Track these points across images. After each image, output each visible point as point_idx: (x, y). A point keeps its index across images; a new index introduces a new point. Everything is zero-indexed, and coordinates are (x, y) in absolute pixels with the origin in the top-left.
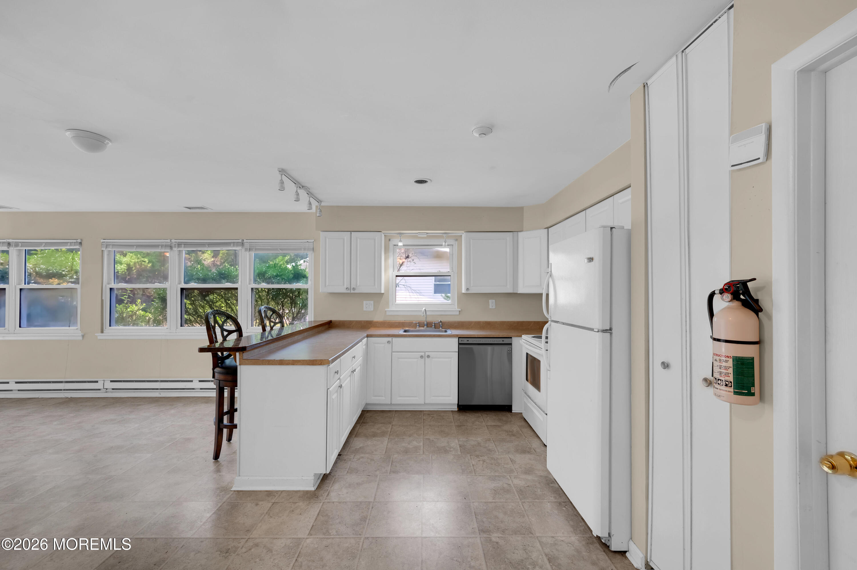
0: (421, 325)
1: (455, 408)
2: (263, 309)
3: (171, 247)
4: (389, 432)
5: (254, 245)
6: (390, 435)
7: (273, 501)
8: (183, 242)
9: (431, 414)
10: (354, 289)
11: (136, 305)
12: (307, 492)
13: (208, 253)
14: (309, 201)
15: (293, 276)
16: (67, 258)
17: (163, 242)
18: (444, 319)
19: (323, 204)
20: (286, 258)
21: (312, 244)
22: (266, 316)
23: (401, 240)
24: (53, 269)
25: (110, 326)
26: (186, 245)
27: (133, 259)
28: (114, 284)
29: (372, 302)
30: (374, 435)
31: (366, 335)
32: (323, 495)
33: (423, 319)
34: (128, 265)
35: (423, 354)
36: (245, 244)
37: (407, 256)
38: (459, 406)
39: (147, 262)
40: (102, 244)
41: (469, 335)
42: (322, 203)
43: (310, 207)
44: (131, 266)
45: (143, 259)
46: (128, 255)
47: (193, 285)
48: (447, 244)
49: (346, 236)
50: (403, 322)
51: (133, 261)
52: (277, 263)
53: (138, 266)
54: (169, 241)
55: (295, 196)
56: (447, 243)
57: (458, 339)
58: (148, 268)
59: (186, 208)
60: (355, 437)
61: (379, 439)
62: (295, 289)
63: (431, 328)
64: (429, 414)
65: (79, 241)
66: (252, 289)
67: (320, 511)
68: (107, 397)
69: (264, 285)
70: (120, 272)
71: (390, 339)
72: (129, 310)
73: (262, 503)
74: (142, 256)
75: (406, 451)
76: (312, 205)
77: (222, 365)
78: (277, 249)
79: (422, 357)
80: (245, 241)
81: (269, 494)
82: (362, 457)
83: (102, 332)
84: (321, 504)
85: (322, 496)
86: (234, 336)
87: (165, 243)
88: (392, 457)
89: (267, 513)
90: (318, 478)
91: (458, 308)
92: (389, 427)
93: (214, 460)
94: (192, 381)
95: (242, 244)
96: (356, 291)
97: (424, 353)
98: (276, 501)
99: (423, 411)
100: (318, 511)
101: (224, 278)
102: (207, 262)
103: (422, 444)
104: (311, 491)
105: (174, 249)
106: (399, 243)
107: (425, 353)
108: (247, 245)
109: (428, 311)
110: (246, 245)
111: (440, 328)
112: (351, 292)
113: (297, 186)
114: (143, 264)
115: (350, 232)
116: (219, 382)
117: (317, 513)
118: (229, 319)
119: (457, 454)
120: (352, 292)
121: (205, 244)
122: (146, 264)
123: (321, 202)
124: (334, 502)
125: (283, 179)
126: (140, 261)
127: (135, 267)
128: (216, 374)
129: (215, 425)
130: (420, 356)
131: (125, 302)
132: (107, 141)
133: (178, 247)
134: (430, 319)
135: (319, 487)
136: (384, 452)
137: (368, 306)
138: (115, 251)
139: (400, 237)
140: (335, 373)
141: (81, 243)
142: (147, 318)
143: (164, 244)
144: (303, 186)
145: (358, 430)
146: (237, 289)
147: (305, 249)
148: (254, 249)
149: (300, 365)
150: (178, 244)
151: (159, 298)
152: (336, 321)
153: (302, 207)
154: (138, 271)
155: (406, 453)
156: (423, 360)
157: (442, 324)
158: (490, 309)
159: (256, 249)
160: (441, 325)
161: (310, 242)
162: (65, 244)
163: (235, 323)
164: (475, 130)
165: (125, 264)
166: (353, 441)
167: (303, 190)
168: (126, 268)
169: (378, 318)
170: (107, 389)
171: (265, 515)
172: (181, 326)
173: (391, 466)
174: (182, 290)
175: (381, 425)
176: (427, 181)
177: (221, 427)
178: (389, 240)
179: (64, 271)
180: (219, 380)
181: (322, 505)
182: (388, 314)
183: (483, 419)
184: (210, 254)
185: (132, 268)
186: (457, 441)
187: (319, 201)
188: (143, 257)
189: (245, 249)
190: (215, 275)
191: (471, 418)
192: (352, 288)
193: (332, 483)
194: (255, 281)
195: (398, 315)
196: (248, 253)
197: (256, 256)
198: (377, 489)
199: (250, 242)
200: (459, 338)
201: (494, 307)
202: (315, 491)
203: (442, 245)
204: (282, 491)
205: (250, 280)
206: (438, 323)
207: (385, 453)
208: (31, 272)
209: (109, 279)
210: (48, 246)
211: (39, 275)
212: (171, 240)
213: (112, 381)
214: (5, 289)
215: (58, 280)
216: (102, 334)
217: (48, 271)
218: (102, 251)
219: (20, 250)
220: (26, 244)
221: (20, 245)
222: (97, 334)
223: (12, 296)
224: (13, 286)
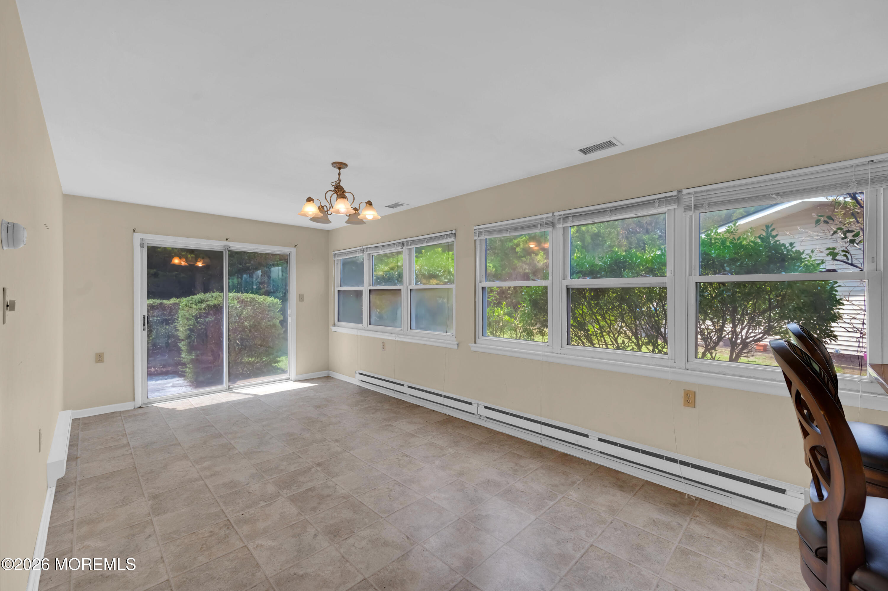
3: (552, 224)
5: (705, 197)
8: (570, 214)
17: (542, 218)
24: (433, 270)
25: (483, 336)
26: (574, 216)
28: (486, 282)
36: (684, 197)
40: (474, 232)
54: (551, 215)
65: (454, 232)
66: (698, 286)
68: (481, 425)
80: (685, 191)
83: (475, 343)
87: (546, 219)
94: (588, 435)
95: (677, 199)
105: (558, 226)
108: (689, 200)
110: (685, 200)
121: (606, 211)
133: (563, 222)
138: (486, 239)
141: (455, 234)
148: (705, 205)
150: (564, 218)
161: (879, 162)
162: (442, 238)
170: (480, 415)
172: (567, 344)
174: (568, 288)
179: (440, 271)
189: (684, 207)
196: (688, 215)
199: (695, 193)
205: (692, 268)
208: (418, 272)
209: (481, 276)
210: (429, 242)
211: (424, 276)
212: (553, 213)
213: (486, 407)
214: (400, 290)
215: (437, 280)
216: (475, 345)
217: (429, 271)
218: (475, 241)
219: (410, 249)
220: (414, 242)
221: (410, 244)
222: (470, 344)
223: (405, 296)
224: (405, 288)
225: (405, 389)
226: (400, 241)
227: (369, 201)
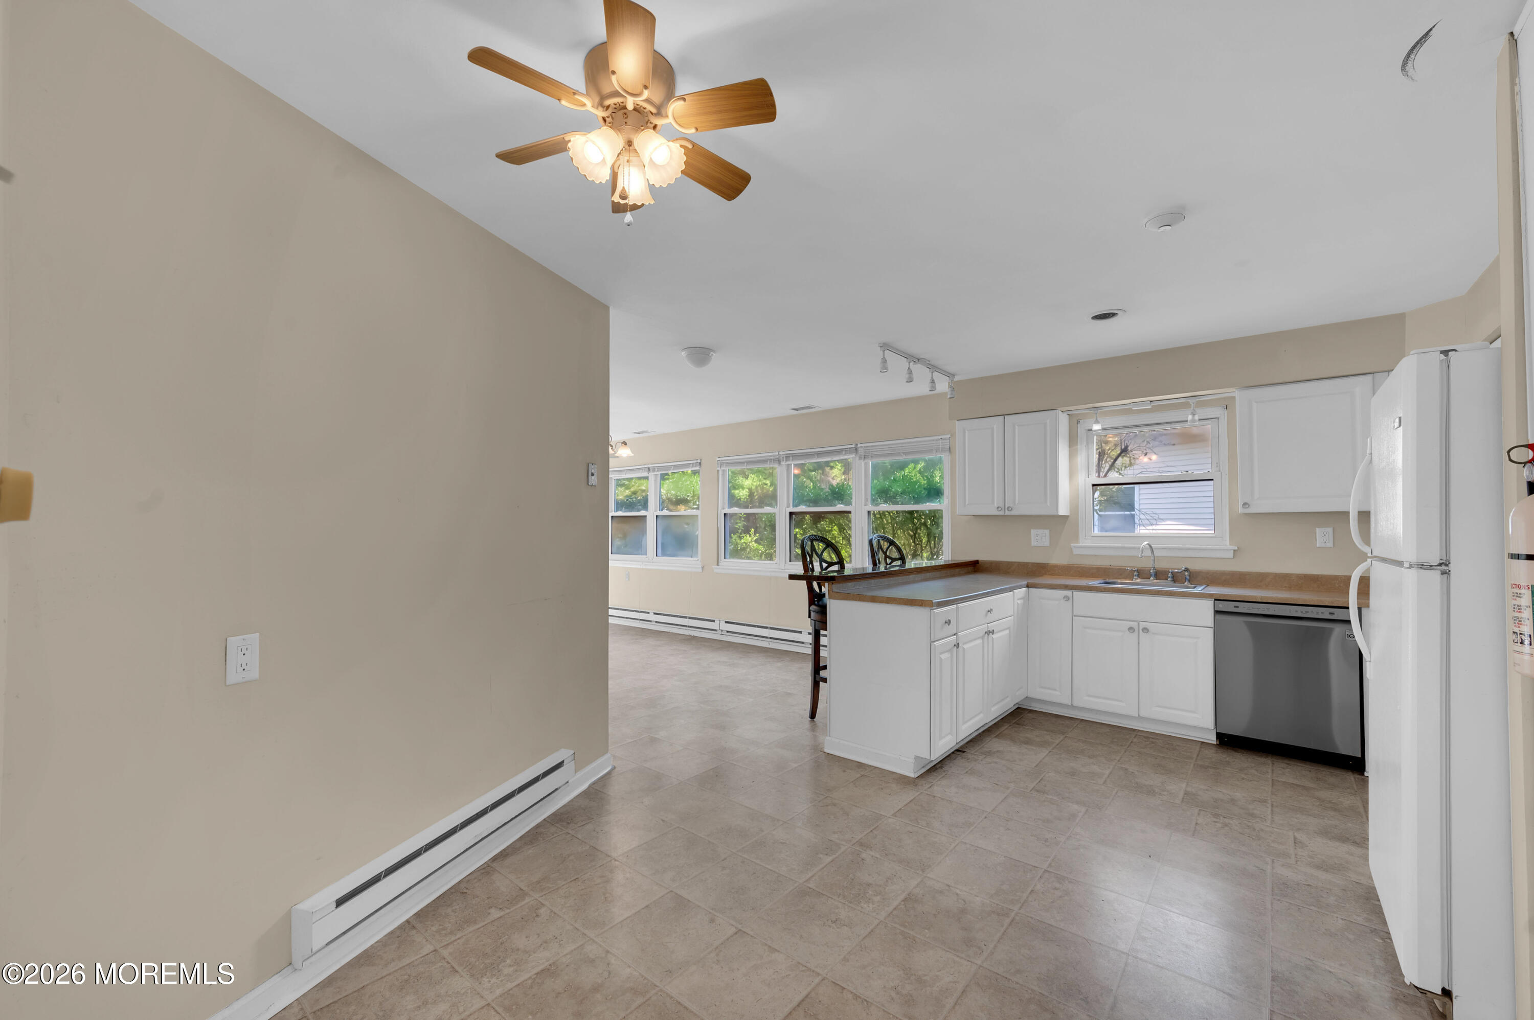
0: (1142, 573)
1: (1212, 739)
2: (875, 538)
3: (779, 461)
4: (1055, 744)
5: (871, 450)
6: (1053, 749)
7: (863, 773)
8: (791, 454)
9: (1151, 738)
10: (1010, 509)
11: (749, 536)
12: (905, 777)
13: (837, 469)
14: (932, 378)
15: (926, 493)
16: (691, 482)
17: (771, 456)
18: (1195, 566)
19: (957, 378)
20: (919, 465)
21: (948, 441)
22: (880, 547)
23: (1097, 419)
24: (681, 495)
25: (725, 558)
26: (795, 456)
27: (755, 482)
28: (731, 508)
29: (1047, 532)
30: (1028, 742)
31: (1025, 583)
32: (924, 785)
33: (1147, 564)
34: (750, 490)
35: (1134, 625)
36: (859, 449)
37: (1123, 447)
38: (1219, 736)
39: (769, 484)
40: (719, 463)
41: (1240, 596)
42: (956, 376)
43: (932, 387)
44: (753, 491)
45: (764, 481)
46: (750, 477)
47: (802, 508)
48: (1197, 417)
49: (997, 422)
50: (1106, 568)
51: (755, 484)
52: (906, 474)
53: (760, 491)
54: (777, 453)
55: (907, 376)
56: (1199, 416)
57: (1212, 602)
58: (770, 492)
59: (793, 411)
60: (995, 737)
61: (1034, 748)
62: (927, 512)
63: (1166, 581)
64: (1145, 737)
65: (699, 461)
66: (869, 512)
67: (914, 799)
68: (723, 639)
69: (884, 507)
70: (742, 500)
71: (1068, 593)
72: (743, 541)
73: (850, 771)
74: (764, 477)
75: (1073, 773)
76: (936, 383)
77: (818, 601)
78: (898, 454)
79: (1131, 629)
80: (859, 445)
81: (860, 765)
82: (996, 763)
83: (718, 565)
84: (919, 793)
85: (922, 785)
86: (836, 568)
87: (774, 457)
88: (1044, 774)
89: (852, 782)
90: (922, 766)
91: (1230, 545)
92: (1059, 738)
93: (810, 719)
94: (800, 632)
95: (856, 450)
96: (1013, 513)
97: (1136, 623)
98: (866, 774)
99: (1139, 730)
100: (912, 798)
101: (838, 499)
102: (837, 480)
103: (1107, 772)
104: (910, 777)
105: (783, 463)
106: (1094, 425)
107: (1138, 624)
108: (861, 452)
109: (1155, 549)
111: (1186, 583)
112: (1005, 513)
113: (909, 361)
114: (765, 488)
115: (1003, 416)
116: (815, 623)
117: (909, 800)
118: (828, 547)
119: (1172, 801)
120: (1007, 513)
122: (768, 487)
123: (954, 375)
124: (934, 796)
125: (885, 357)
126: (762, 484)
127: (757, 491)
128: (812, 614)
129: (812, 676)
130: (1127, 628)
131: (740, 531)
132: (712, 353)
133: (786, 460)
134: (1162, 565)
135: (921, 776)
136: (1035, 765)
137: (1040, 538)
138: (729, 471)
139: (1096, 414)
140: (946, 623)
141: (700, 463)
142: (760, 552)
143: (772, 458)
144: (919, 359)
145: (1004, 731)
146: (850, 512)
147: (937, 450)
148: (870, 457)
149: (896, 604)
150: (786, 457)
151: (770, 526)
152: (985, 562)
153: (920, 388)
154: (760, 498)
155: (1072, 776)
156: (1136, 634)
157: (1190, 576)
158: (1319, 547)
159: (873, 456)
160: (1187, 577)
161: (945, 439)
162: (687, 466)
163: (836, 553)
164: (1149, 222)
165: (747, 488)
166: (989, 741)
167: (919, 365)
168: (747, 493)
169: (1057, 559)
170: (722, 631)
171: (849, 783)
172: (790, 561)
173: (1037, 783)
174: (791, 514)
175: (1045, 732)
176: (1117, 314)
177: (817, 679)
178: (1078, 422)
179: (689, 496)
180: (815, 621)
181: (919, 795)
182: (1076, 552)
183: (1273, 770)
184: (840, 470)
185: (754, 493)
186: (1184, 785)
187: (951, 375)
188: (765, 479)
189: (860, 456)
190: (827, 494)
191: (1240, 761)
192: (1006, 507)
193: (940, 777)
194: (874, 501)
195: (1096, 555)
196: (862, 462)
197: (875, 467)
198: (1002, 802)
199: (865, 447)
200: (1215, 600)
201: (1330, 544)
202: (915, 778)
203: (1187, 421)
204: (876, 767)
205: (866, 500)
206: (1182, 572)
207: (1035, 767)
208: (664, 497)
209: (724, 503)
210: (676, 469)
211: (670, 500)
212: (779, 452)
213: (726, 622)
214: (646, 516)
215: (685, 506)
216: (718, 567)
217: (677, 496)
218: (718, 470)
219: (656, 475)
220: (659, 469)
221: (656, 469)
222: (713, 567)
223: (651, 524)
224: (651, 513)
225: (651, 617)
226: (645, 466)
227: (624, 442)
